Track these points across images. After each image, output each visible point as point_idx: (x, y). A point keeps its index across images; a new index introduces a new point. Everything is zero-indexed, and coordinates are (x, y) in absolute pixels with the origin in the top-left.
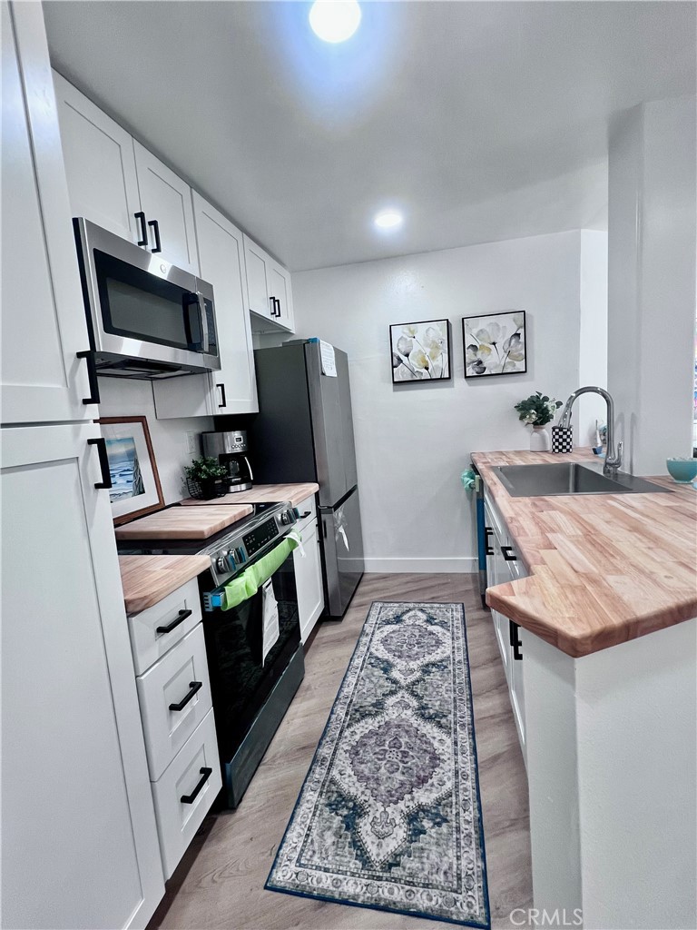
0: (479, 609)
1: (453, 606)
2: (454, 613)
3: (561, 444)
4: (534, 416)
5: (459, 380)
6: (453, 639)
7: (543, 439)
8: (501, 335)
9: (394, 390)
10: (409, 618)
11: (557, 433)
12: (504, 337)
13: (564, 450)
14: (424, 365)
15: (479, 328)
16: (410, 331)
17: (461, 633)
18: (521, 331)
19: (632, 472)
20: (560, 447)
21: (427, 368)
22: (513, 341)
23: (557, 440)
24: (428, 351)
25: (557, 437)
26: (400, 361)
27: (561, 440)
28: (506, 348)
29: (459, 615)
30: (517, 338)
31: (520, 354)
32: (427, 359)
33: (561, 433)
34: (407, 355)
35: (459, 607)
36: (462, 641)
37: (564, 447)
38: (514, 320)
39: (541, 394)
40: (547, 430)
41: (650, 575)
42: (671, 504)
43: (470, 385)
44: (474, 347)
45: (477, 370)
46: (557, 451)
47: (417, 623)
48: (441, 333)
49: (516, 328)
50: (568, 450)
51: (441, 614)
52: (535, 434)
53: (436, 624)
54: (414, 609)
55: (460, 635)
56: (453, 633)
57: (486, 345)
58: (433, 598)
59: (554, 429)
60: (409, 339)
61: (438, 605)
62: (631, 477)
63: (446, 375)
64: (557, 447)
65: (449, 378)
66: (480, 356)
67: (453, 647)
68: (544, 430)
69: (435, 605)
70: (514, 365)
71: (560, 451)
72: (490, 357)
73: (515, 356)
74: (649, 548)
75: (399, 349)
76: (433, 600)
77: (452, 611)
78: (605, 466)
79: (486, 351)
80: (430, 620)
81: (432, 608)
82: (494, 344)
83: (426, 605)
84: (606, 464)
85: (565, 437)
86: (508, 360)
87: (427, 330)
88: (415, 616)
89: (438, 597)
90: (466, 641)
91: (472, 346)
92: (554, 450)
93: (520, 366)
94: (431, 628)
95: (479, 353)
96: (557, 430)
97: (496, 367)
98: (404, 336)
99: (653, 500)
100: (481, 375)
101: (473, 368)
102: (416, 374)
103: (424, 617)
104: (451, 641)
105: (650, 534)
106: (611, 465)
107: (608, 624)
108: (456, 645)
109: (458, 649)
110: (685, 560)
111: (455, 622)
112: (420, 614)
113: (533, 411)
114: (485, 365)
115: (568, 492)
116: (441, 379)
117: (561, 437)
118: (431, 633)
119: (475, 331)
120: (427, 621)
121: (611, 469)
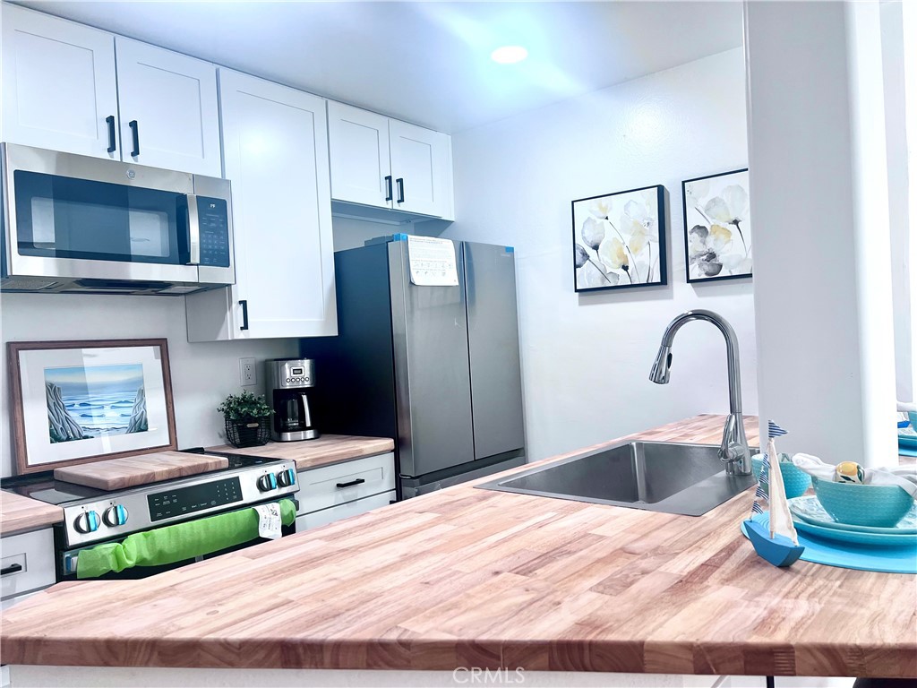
8: (747, 206)
9: (581, 304)
14: (621, 262)
15: (710, 197)
16: (601, 207)
21: (625, 268)
24: (627, 238)
26: (586, 256)
32: (626, 252)
34: (596, 248)
43: (699, 295)
44: (702, 230)
45: (706, 268)
48: (647, 209)
57: (722, 224)
60: (599, 221)
63: (658, 278)
65: (663, 283)
66: (711, 244)
72: (728, 246)
75: (584, 238)
79: (722, 237)
82: (736, 222)
87: (627, 206)
91: (698, 227)
95: (710, 239)
97: (741, 262)
98: (593, 217)
100: (714, 277)
101: (700, 265)
102: (610, 277)
114: (720, 259)
116: (648, 285)
119: (703, 203)
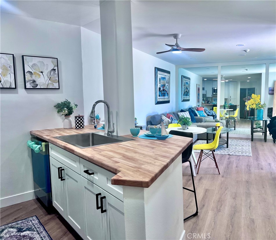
0: (46, 215)
1: (31, 219)
2: (33, 222)
3: (80, 124)
4: (66, 111)
5: (21, 90)
6: (39, 234)
7: (70, 122)
8: (45, 68)
10: (6, 234)
11: (78, 119)
12: (47, 69)
13: (81, 127)
15: (33, 63)
17: (42, 229)
18: (56, 68)
19: (117, 135)
20: (80, 126)
22: (52, 72)
23: (78, 123)
25: (78, 121)
27: (80, 123)
28: (48, 76)
29: (37, 221)
30: (54, 71)
31: (56, 80)
33: (79, 119)
35: (34, 218)
36: (44, 232)
37: (81, 126)
38: (52, 62)
39: (67, 101)
40: (72, 118)
41: (150, 163)
42: (138, 144)
43: (28, 93)
44: (30, 72)
45: (32, 85)
46: (78, 128)
47: (12, 234)
48: (9, 61)
49: (53, 66)
50: (83, 127)
51: (25, 225)
52: (66, 120)
53: (24, 231)
54: (6, 228)
55: (42, 230)
56: (37, 231)
57: (37, 72)
58: (15, 219)
59: (76, 117)
61: (21, 221)
62: (117, 136)
63: (14, 86)
64: (78, 126)
65: (16, 88)
66: (34, 78)
67: (41, 237)
68: (70, 118)
69: (19, 222)
70: (53, 85)
71: (80, 127)
72: (40, 79)
73: (53, 80)
74: (144, 157)
76: (16, 220)
77: (31, 221)
78: (108, 133)
79: (38, 76)
80: (20, 230)
81: (18, 224)
82: (42, 72)
83: (13, 224)
84: (108, 132)
85: (81, 121)
86: (50, 82)
88: (9, 232)
89: (18, 218)
90: (46, 232)
92: (76, 127)
93: (56, 85)
94: (22, 234)
95: (33, 76)
96: (78, 118)
97: (43, 85)
99: (132, 143)
100: (35, 88)
101: (30, 84)
103: (15, 230)
104: (38, 235)
105: (140, 153)
106: (111, 132)
107: (152, 176)
108: (42, 236)
109: (44, 237)
110: (155, 158)
111: (36, 226)
112: (12, 230)
113: (66, 109)
114: (37, 83)
115: (90, 146)
116: (10, 88)
117: (79, 121)
118: (24, 236)
119: (31, 64)
120: (18, 231)
121: (110, 134)
